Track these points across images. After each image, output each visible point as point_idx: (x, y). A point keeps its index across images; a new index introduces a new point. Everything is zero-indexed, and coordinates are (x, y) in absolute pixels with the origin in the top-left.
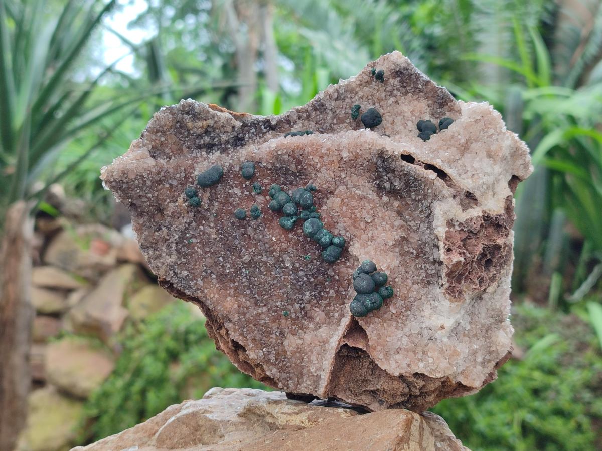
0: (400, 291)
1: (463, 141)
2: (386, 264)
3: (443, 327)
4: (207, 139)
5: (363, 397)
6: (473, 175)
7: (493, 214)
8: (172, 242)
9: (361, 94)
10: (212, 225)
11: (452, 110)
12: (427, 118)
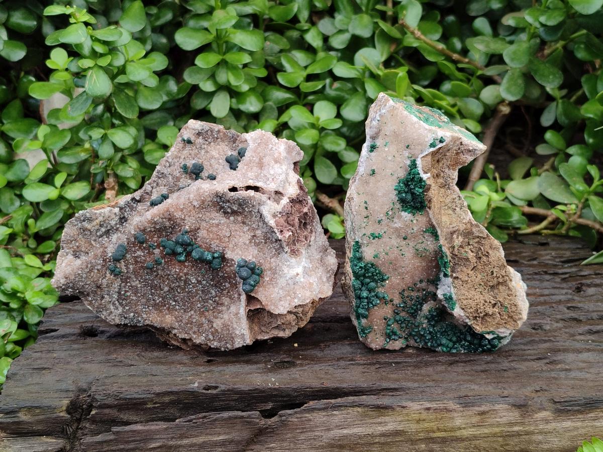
0: (266, 266)
1: (257, 161)
2: (251, 255)
3: (298, 274)
4: (103, 230)
5: (272, 332)
6: (273, 179)
7: (294, 196)
8: (114, 301)
9: (183, 157)
10: (135, 279)
11: (242, 142)
12: (230, 153)
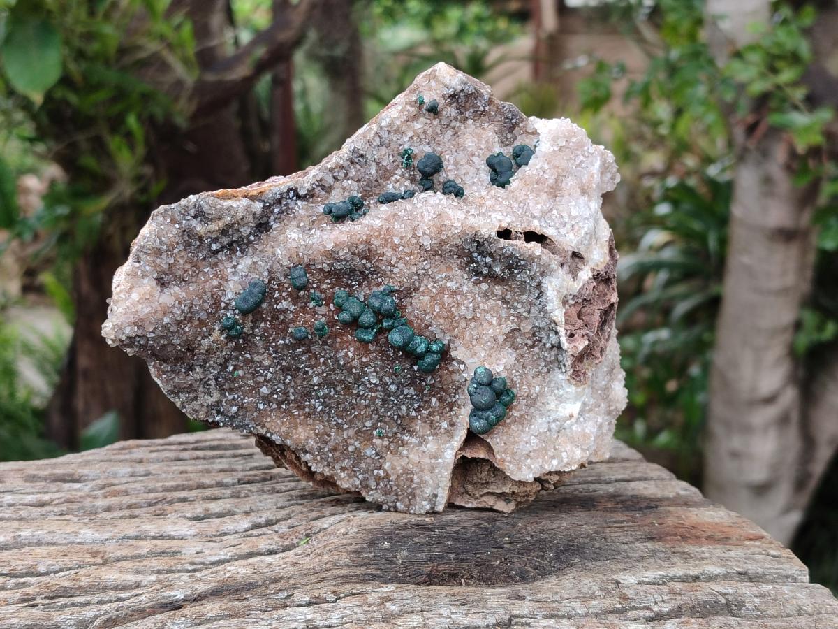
0: (521, 390)
1: (551, 181)
2: (502, 365)
3: (571, 416)
4: (225, 240)
5: (484, 498)
6: (573, 226)
7: (601, 268)
8: (209, 380)
9: (410, 134)
10: (262, 350)
11: (526, 132)
12: (497, 150)
